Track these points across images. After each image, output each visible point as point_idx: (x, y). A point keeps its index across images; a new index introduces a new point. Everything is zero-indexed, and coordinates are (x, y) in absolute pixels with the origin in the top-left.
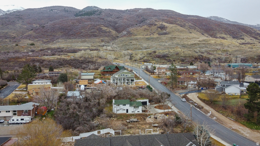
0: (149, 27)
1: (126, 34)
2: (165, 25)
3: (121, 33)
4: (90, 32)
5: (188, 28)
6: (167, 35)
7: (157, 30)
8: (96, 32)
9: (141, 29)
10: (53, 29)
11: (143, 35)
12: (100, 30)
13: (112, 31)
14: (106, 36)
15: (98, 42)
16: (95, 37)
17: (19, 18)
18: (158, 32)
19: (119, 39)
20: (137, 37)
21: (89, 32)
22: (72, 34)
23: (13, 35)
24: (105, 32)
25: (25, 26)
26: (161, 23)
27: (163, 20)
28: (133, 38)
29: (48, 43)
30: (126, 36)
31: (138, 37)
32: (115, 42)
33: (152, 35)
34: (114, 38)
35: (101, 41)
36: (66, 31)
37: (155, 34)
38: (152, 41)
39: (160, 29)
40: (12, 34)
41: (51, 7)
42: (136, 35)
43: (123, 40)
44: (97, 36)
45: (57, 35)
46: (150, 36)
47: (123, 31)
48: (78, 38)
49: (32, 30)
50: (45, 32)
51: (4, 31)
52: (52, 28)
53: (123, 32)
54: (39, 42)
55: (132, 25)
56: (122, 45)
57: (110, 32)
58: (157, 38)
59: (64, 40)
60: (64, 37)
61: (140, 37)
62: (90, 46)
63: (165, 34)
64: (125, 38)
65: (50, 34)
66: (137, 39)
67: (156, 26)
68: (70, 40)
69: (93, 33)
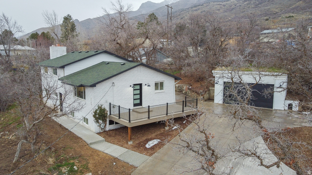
23: (275, 11)
51: (265, 8)
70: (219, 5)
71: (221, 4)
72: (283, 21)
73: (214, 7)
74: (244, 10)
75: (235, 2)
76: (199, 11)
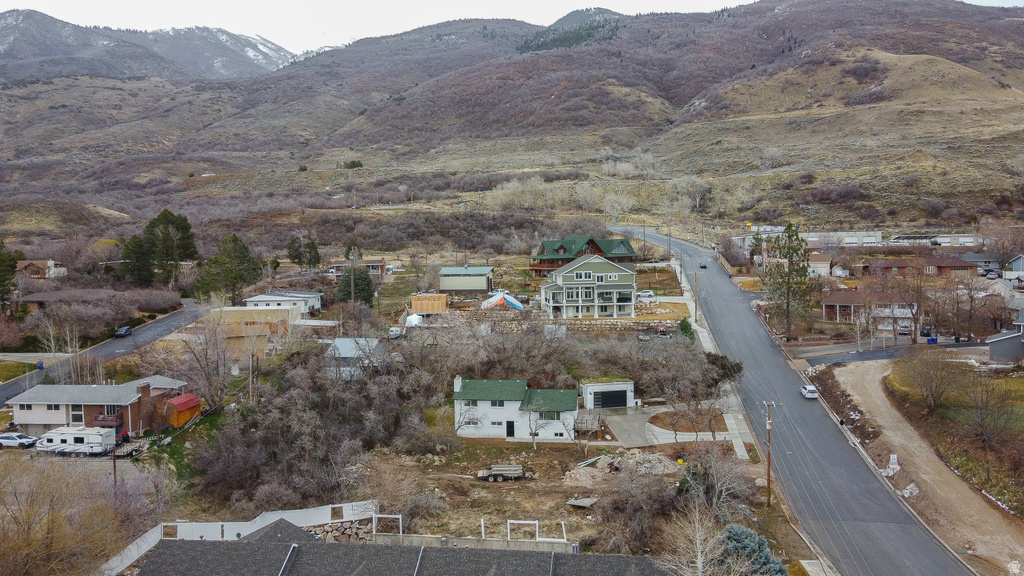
0: (806, 72)
1: (706, 108)
2: (877, 62)
3: (686, 108)
4: (563, 109)
5: (999, 66)
6: (882, 104)
7: (841, 83)
8: (586, 108)
9: (768, 83)
10: (430, 106)
11: (776, 111)
12: (602, 98)
13: (649, 100)
14: (625, 122)
15: (591, 147)
16: (580, 129)
17: (328, 73)
18: (843, 94)
19: (676, 130)
20: (747, 121)
21: (557, 109)
22: (498, 121)
23: (302, 136)
24: (622, 105)
25: (346, 102)
26: (861, 53)
27: (876, 41)
28: (733, 126)
29: (410, 159)
30: (703, 118)
31: (753, 118)
32: (657, 142)
33: (816, 105)
34: (655, 128)
35: (600, 140)
36: (477, 108)
37: (831, 101)
38: (814, 131)
39: (852, 81)
40: (300, 133)
41: (438, 26)
42: (744, 112)
43: (688, 132)
44: (589, 123)
45: (445, 127)
46: (803, 112)
47: (691, 98)
48: (515, 134)
49: (362, 113)
50: (405, 117)
51: (275, 123)
52: (429, 103)
53: (692, 102)
54: (381, 154)
55: (734, 72)
56: (679, 153)
57: (639, 105)
58: (838, 116)
59: (464, 146)
60: (467, 134)
61: (760, 117)
62: (557, 161)
63: (878, 98)
64: (699, 125)
65: (418, 125)
66: (748, 128)
67: (839, 68)
68: (488, 144)
69: (573, 113)
70: (114, 89)
71: (121, 89)
73: (98, 96)
74: (206, 119)
75: (169, 87)
76: (40, 104)
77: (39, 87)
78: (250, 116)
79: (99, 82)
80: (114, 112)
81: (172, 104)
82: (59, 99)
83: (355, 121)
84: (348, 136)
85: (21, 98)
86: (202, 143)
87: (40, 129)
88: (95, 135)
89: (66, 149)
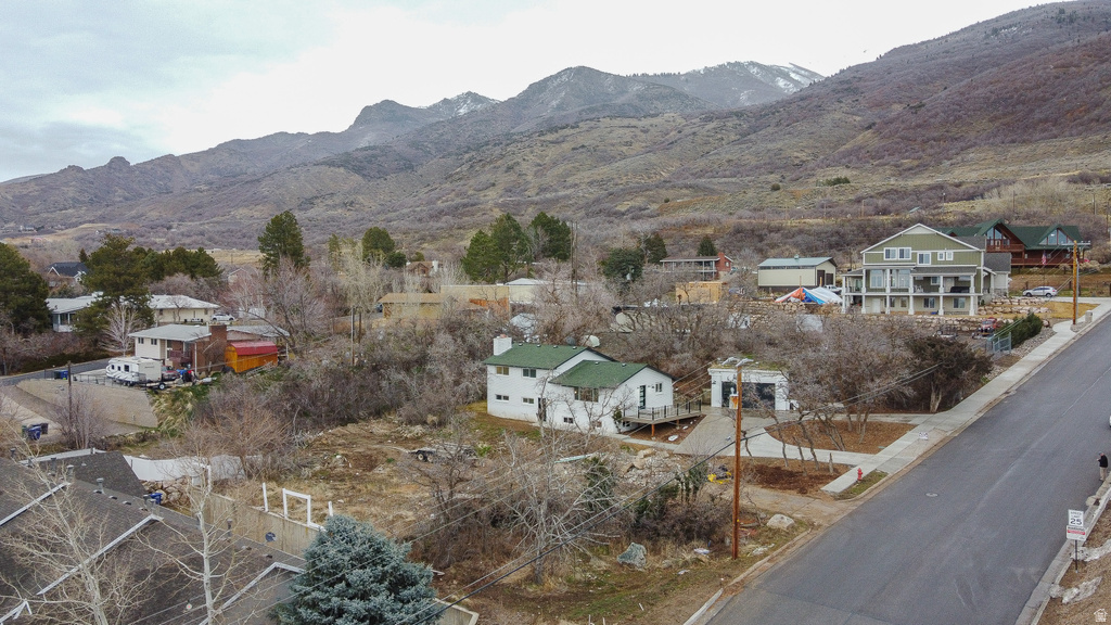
10: (954, 110)
17: (846, 90)
22: (1046, 120)
23: (797, 157)
25: (858, 118)
29: (915, 174)
36: (1019, 107)
40: (796, 154)
45: (972, 134)
48: (1067, 133)
49: (869, 127)
50: (919, 126)
51: (770, 146)
52: (952, 107)
54: (881, 170)
59: (991, 154)
60: (998, 140)
65: (936, 134)
68: (1025, 149)
70: (629, 127)
71: (635, 127)
72: (819, 193)
73: (614, 135)
74: (706, 149)
75: (679, 120)
76: (566, 146)
77: (567, 131)
78: (750, 140)
79: (617, 122)
80: (624, 149)
81: (679, 136)
82: (581, 140)
83: (860, 137)
84: (849, 153)
85: (552, 143)
86: (695, 171)
87: (560, 169)
88: (604, 170)
89: (576, 185)
